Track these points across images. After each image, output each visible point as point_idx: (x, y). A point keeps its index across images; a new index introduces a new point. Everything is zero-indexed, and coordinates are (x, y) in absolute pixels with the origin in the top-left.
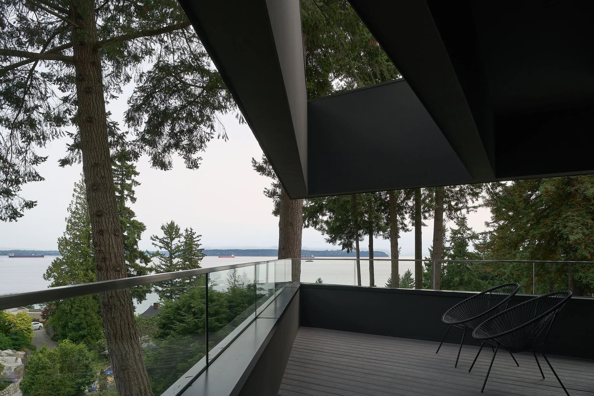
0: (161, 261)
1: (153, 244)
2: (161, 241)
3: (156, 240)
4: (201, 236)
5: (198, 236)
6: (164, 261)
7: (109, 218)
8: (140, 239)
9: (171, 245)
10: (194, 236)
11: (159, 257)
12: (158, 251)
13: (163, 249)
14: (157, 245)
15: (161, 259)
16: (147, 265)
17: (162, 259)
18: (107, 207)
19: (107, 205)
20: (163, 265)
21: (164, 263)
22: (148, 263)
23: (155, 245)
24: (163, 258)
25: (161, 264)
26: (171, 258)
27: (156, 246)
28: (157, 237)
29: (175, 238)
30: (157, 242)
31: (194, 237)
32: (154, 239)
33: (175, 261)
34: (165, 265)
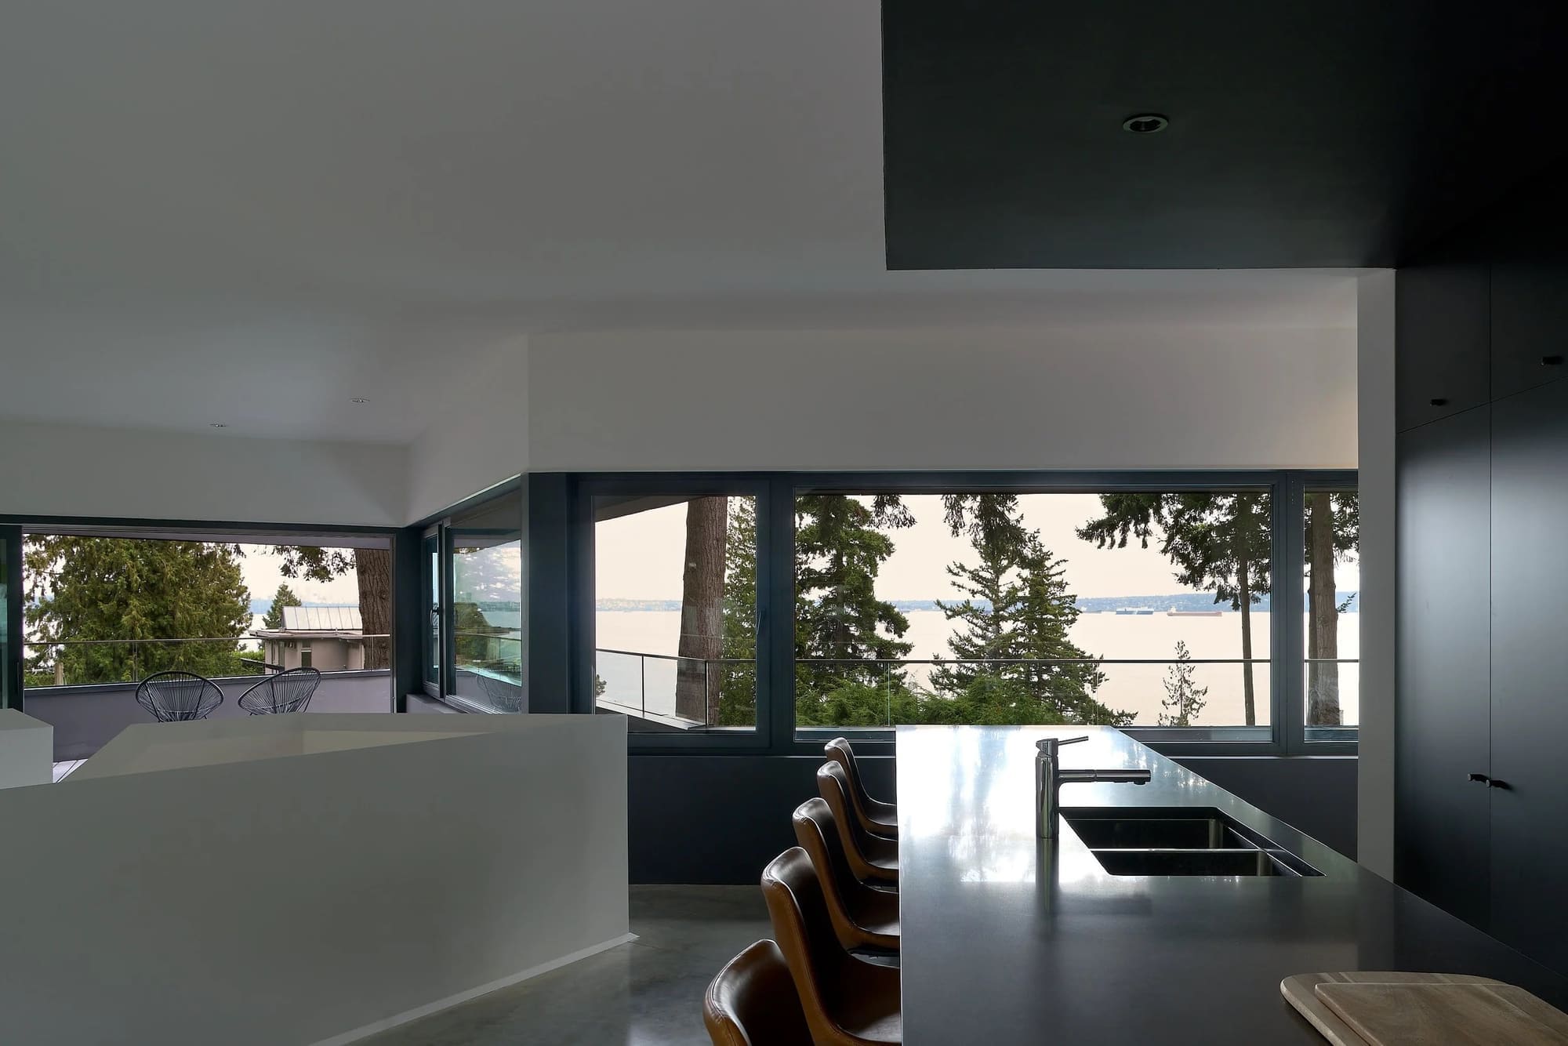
0: (972, 626)
1: (954, 584)
2: (975, 576)
3: (961, 573)
4: (1065, 561)
5: (1058, 563)
6: (980, 627)
7: (373, 576)
8: (876, 575)
9: (998, 586)
10: (1048, 564)
11: (968, 618)
12: (968, 602)
13: (978, 596)
14: (963, 587)
15: (972, 623)
16: (900, 636)
17: (975, 621)
18: (372, 561)
19: (371, 557)
20: (977, 636)
21: (980, 632)
22: (903, 633)
23: (959, 586)
24: (977, 619)
25: (974, 634)
26: (997, 619)
27: (961, 589)
28: (962, 568)
29: (1006, 567)
30: (965, 579)
31: (1049, 566)
32: (956, 571)
33: (1007, 627)
34: (983, 637)
